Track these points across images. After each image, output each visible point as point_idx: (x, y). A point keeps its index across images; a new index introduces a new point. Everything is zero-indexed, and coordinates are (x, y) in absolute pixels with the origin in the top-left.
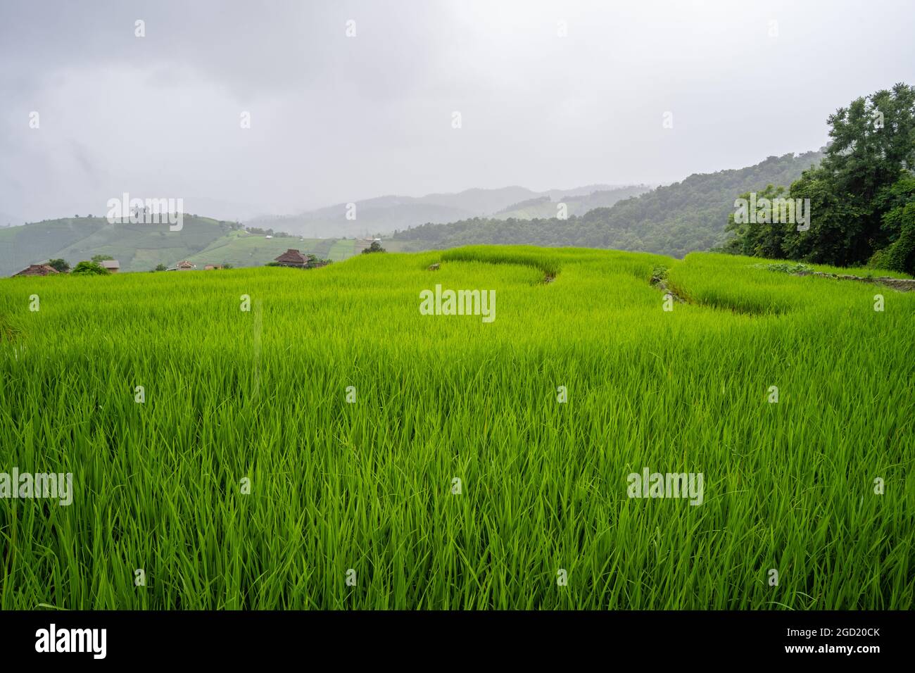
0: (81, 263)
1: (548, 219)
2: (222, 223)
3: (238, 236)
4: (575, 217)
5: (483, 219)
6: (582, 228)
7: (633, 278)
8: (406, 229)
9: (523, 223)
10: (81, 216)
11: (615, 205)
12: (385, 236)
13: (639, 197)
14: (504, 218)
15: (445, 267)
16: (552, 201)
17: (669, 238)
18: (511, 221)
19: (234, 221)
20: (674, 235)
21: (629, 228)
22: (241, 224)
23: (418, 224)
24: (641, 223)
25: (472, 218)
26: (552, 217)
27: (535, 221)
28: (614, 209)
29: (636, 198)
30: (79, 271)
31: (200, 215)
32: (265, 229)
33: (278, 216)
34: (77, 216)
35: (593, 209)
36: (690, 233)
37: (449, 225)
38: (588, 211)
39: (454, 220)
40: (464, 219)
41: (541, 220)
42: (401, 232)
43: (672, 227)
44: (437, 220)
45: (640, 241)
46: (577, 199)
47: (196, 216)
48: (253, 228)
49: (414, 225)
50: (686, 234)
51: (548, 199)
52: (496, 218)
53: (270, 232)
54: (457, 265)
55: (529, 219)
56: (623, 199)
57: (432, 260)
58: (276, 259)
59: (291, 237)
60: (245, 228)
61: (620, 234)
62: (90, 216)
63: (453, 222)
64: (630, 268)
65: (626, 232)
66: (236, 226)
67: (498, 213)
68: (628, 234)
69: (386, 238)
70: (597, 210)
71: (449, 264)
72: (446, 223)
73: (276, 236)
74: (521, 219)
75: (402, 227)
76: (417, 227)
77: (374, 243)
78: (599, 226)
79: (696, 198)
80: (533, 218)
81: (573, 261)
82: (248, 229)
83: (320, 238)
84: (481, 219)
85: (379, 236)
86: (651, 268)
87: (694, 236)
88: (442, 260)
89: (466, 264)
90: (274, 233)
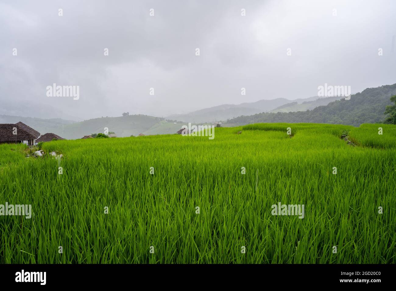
0: (99, 134)
1: (296, 112)
2: (157, 118)
3: (163, 123)
4: (309, 110)
5: (266, 113)
6: (312, 115)
7: (331, 136)
8: (233, 119)
9: (285, 114)
10: (103, 117)
11: (328, 104)
12: (223, 122)
13: (340, 100)
14: (276, 112)
15: (244, 133)
16: (298, 104)
17: (356, 118)
18: (279, 114)
19: (161, 117)
20: (359, 117)
21: (336, 115)
22: (164, 118)
23: (238, 116)
24: (342, 112)
25: (262, 113)
26: (298, 111)
27: (290, 113)
28: (328, 106)
29: (338, 101)
30: (98, 137)
31: (148, 115)
32: (173, 120)
33: (179, 115)
34: (102, 117)
35: (318, 107)
36: (367, 116)
37: (251, 116)
38: (315, 107)
39: (253, 114)
40: (258, 113)
41: (293, 113)
42: (230, 119)
43: (357, 113)
44: (246, 114)
45: (341, 121)
46: (309, 102)
47: (146, 115)
48: (169, 120)
49: (236, 117)
50: (364, 116)
51: (296, 103)
52: (273, 112)
53: (175, 121)
54: (249, 132)
55: (288, 112)
56: (332, 101)
57: (239, 130)
58: (177, 132)
59: (184, 123)
60: (165, 120)
61: (331, 117)
62: (107, 117)
63: (253, 115)
64: (330, 131)
65: (334, 117)
66: (162, 119)
67: (273, 110)
68: (336, 117)
69: (224, 122)
70: (320, 107)
71: (246, 131)
72: (250, 115)
73: (178, 123)
74: (284, 112)
75: (231, 117)
76: (237, 118)
77: (218, 124)
78: (321, 114)
79: (370, 99)
80: (289, 112)
81: (303, 129)
82: (167, 120)
83: (196, 123)
84: (265, 113)
85: (221, 121)
86: (342, 131)
87: (369, 117)
88: (243, 130)
89: (253, 131)
90: (177, 121)
